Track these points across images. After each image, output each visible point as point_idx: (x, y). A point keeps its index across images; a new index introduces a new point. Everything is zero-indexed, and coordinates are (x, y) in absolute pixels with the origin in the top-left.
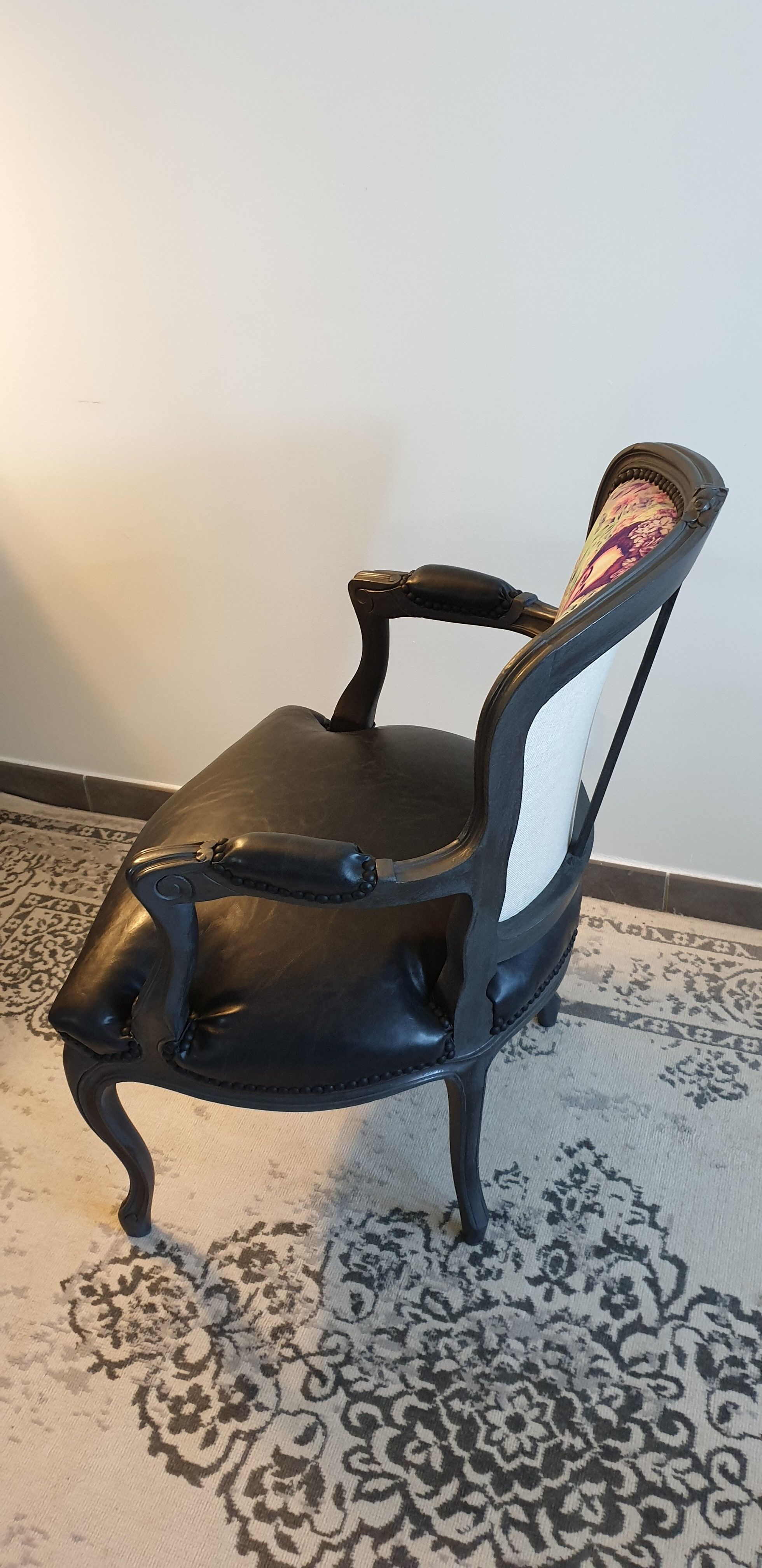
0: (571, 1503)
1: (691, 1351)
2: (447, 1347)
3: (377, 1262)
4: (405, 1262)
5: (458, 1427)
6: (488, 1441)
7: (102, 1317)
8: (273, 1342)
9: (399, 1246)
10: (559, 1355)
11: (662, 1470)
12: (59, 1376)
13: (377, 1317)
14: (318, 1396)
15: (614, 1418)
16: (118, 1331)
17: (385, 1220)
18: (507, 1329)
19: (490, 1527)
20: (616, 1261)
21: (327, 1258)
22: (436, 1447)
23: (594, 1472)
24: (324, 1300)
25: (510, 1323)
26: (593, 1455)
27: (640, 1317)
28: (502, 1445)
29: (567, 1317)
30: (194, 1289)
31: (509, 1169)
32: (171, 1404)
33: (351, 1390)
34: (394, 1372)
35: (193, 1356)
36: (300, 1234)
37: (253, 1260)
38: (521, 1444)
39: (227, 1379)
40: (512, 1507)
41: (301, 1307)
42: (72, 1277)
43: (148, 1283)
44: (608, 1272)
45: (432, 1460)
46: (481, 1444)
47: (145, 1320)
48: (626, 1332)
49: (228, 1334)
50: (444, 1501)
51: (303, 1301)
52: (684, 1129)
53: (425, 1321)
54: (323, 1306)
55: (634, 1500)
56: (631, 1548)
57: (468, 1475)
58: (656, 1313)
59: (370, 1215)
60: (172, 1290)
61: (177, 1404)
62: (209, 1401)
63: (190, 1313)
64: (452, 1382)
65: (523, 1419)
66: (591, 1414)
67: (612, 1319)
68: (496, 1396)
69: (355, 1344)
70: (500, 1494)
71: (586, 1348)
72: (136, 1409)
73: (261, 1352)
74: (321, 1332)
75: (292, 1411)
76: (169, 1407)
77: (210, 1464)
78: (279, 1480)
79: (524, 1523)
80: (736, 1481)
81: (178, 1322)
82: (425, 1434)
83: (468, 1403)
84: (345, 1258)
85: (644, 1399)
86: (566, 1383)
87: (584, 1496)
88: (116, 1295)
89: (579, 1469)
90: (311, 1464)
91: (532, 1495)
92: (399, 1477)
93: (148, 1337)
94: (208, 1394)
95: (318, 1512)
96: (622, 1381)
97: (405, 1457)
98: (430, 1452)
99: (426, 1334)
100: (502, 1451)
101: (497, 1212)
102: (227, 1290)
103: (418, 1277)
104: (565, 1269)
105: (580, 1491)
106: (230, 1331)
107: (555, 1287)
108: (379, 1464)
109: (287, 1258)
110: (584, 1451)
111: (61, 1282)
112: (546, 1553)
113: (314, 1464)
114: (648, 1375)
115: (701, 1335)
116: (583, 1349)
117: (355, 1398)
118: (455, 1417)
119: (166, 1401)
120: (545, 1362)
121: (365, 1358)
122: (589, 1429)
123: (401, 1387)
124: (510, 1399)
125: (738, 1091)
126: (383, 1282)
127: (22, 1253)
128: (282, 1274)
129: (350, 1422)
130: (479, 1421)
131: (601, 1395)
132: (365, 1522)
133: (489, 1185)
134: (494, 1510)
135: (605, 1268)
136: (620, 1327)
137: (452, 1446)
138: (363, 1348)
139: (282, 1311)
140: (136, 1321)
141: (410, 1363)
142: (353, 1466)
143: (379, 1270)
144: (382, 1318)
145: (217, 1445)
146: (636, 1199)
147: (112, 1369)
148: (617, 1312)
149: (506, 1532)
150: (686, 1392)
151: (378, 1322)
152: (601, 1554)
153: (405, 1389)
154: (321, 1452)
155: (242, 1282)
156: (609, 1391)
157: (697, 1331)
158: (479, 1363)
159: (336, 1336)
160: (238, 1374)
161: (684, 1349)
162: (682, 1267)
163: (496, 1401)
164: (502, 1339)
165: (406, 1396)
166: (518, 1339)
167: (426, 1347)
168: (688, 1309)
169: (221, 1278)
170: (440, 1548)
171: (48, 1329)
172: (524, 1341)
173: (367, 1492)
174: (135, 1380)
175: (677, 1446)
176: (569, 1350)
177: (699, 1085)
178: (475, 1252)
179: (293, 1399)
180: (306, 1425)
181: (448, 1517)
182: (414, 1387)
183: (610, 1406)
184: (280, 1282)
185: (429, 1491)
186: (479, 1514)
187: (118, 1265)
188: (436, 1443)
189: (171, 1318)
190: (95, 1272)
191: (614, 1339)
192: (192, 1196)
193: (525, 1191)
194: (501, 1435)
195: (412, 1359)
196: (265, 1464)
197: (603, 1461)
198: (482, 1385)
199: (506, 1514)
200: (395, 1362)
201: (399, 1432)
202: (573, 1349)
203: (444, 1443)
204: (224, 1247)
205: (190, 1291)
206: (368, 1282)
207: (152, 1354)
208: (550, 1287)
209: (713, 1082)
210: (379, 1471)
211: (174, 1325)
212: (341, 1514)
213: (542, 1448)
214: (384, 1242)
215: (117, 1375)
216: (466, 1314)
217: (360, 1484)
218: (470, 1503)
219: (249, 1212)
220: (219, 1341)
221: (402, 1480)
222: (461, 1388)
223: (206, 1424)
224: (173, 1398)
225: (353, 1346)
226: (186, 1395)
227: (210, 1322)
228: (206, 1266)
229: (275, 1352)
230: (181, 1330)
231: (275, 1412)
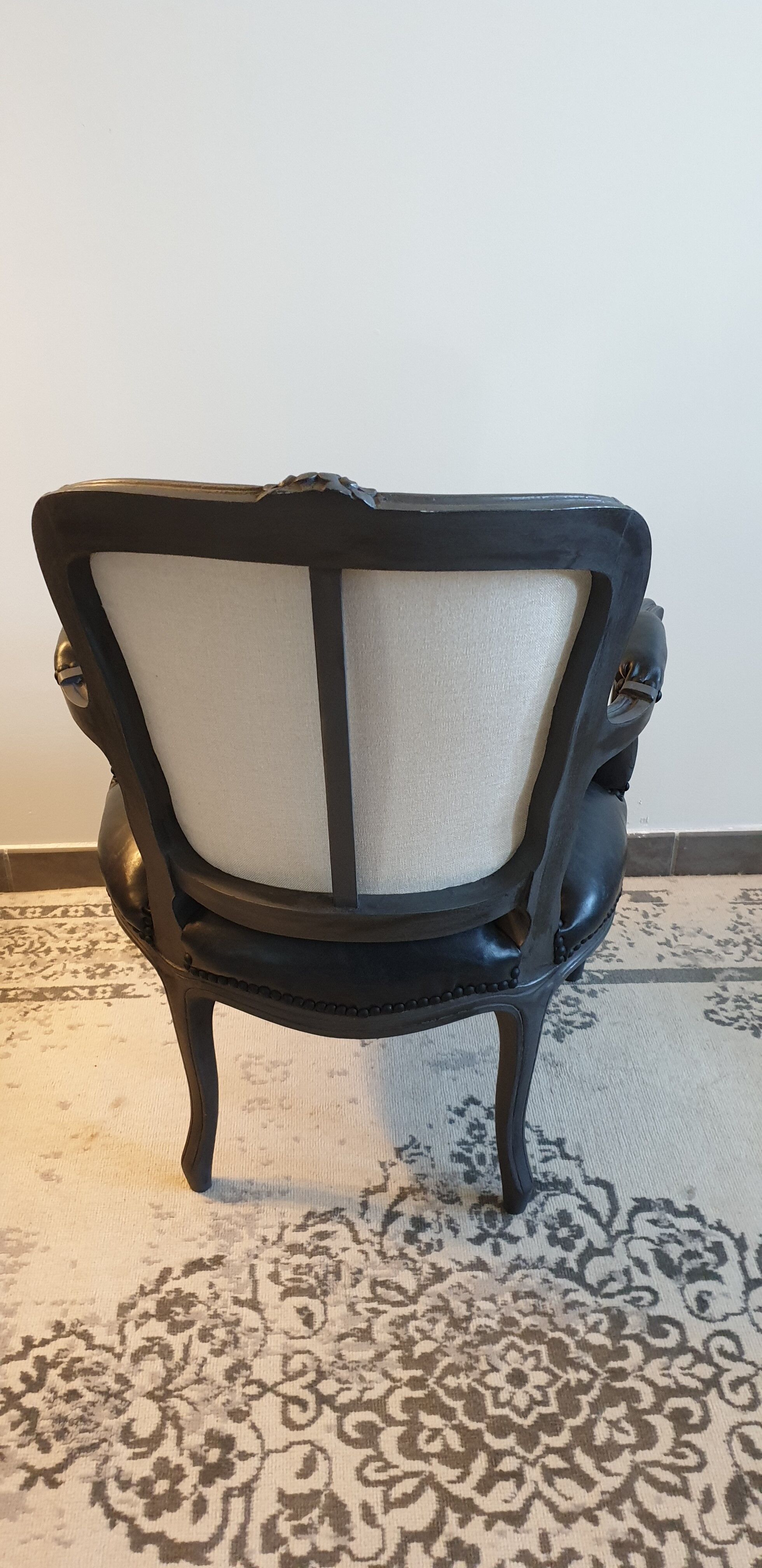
0: (601, 1434)
1: (649, 1258)
2: (418, 1330)
3: (310, 1271)
4: (340, 1262)
5: (463, 1402)
6: (498, 1404)
7: (15, 1425)
8: (231, 1384)
9: (327, 1249)
10: (531, 1301)
11: (670, 1372)
13: (334, 1324)
14: (304, 1422)
15: (607, 1342)
16: (43, 1433)
17: (302, 1228)
18: (470, 1293)
19: (534, 1485)
20: (546, 1198)
21: (255, 1282)
22: (448, 1429)
23: (610, 1397)
24: (269, 1325)
25: (470, 1287)
26: (603, 1382)
27: (590, 1243)
28: (513, 1403)
29: (523, 1265)
30: (116, 1360)
31: (407, 1143)
32: (138, 1489)
33: (337, 1404)
34: (374, 1371)
35: (143, 1430)
36: (215, 1267)
37: (172, 1309)
38: (531, 1396)
39: (194, 1440)
40: (546, 1458)
41: (247, 1339)
43: (59, 1370)
44: (543, 1211)
45: (449, 1442)
46: (491, 1411)
47: (72, 1411)
48: (583, 1260)
49: (176, 1393)
50: (479, 1478)
51: (246, 1333)
52: (555, 1064)
53: (385, 1312)
54: (271, 1331)
55: (657, 1408)
56: (673, 1453)
57: (491, 1444)
58: (603, 1235)
59: (283, 1228)
60: (91, 1369)
61: (145, 1487)
62: (183, 1470)
63: (122, 1385)
64: (438, 1362)
65: (522, 1372)
66: (584, 1345)
67: (565, 1253)
68: (487, 1359)
69: (321, 1358)
70: (531, 1452)
71: (553, 1287)
72: (98, 1510)
73: (221, 1399)
74: (279, 1358)
75: (281, 1448)
76: (137, 1493)
77: (211, 1536)
78: (296, 1523)
79: (566, 1469)
80: (737, 1357)
81: (112, 1399)
82: (432, 1421)
83: (462, 1375)
84: (274, 1277)
85: (627, 1315)
86: (548, 1325)
87: (610, 1422)
88: (24, 1396)
89: (595, 1400)
90: (324, 1493)
91: (562, 1440)
92: (422, 1472)
93: (82, 1427)
94: (178, 1463)
95: (352, 1539)
96: (600, 1306)
97: (421, 1450)
98: (444, 1436)
99: (392, 1323)
100: (515, 1409)
101: (413, 1188)
102: (156, 1348)
103: (360, 1271)
104: (501, 1220)
105: (605, 1419)
106: (177, 1390)
107: (500, 1240)
108: (397, 1467)
109: (210, 1296)
110: (592, 1381)
112: (597, 1489)
113: (328, 1491)
114: (620, 1292)
115: (652, 1241)
116: (551, 1289)
117: (343, 1410)
118: (456, 1393)
119: (132, 1489)
120: (520, 1312)
121: (339, 1368)
122: (589, 1360)
123: (388, 1384)
124: (502, 1358)
125: (588, 1019)
126: (325, 1288)
128: (211, 1312)
129: (349, 1436)
130: (481, 1389)
131: (586, 1324)
132: (407, 1529)
133: (393, 1164)
134: (531, 1468)
135: (539, 1209)
136: (576, 1257)
137: (464, 1422)
138: (332, 1359)
139: (227, 1350)
140: (59, 1415)
141: (387, 1357)
142: (370, 1479)
143: (317, 1277)
144: (339, 1322)
145: (210, 1512)
146: (540, 1138)
147: (51, 1476)
148: (567, 1245)
149: (551, 1484)
150: (661, 1295)
151: (338, 1328)
152: (649, 1469)
153: (393, 1384)
154: (330, 1477)
155: (169, 1335)
156: (592, 1319)
157: (646, 1239)
158: (456, 1334)
159: (297, 1357)
160: (205, 1430)
161: (642, 1258)
162: (608, 1186)
163: (489, 1364)
164: (470, 1304)
165: (396, 1391)
166: (485, 1299)
167: (397, 1337)
168: (630, 1221)
169: (144, 1338)
170: (493, 1525)
172: (492, 1299)
173: (396, 1499)
174: (84, 1479)
175: (674, 1346)
176: (539, 1294)
177: (551, 1022)
178: (407, 1231)
179: (277, 1434)
180: (303, 1456)
181: (489, 1492)
182: (401, 1380)
183: (598, 1331)
184: (213, 1322)
185: (460, 1474)
186: (518, 1477)
187: (13, 1363)
188: (446, 1425)
189: (102, 1399)
191: (576, 1270)
192: (74, 1264)
193: (432, 1159)
194: (508, 1394)
195: (388, 1352)
196: (273, 1512)
197: (614, 1384)
198: (469, 1354)
199: (544, 1467)
200: (371, 1361)
201: (404, 1428)
202: (542, 1291)
203: (454, 1422)
204: (133, 1306)
205: (114, 1362)
206: (310, 1292)
207: (94, 1444)
208: (495, 1241)
209: (563, 1017)
210: (400, 1474)
211: (108, 1404)
212: (377, 1532)
213: (552, 1392)
214: (310, 1249)
215: (59, 1480)
216: (424, 1292)
217: (386, 1495)
218: (505, 1470)
219: (148, 1261)
220: (168, 1404)
221: (427, 1474)
222: (449, 1364)
223: (189, 1496)
224: (138, 1482)
225: (320, 1361)
226: (152, 1473)
227: (150, 1388)
228: (121, 1331)
229: (238, 1394)
230: (119, 1406)
231: (263, 1455)
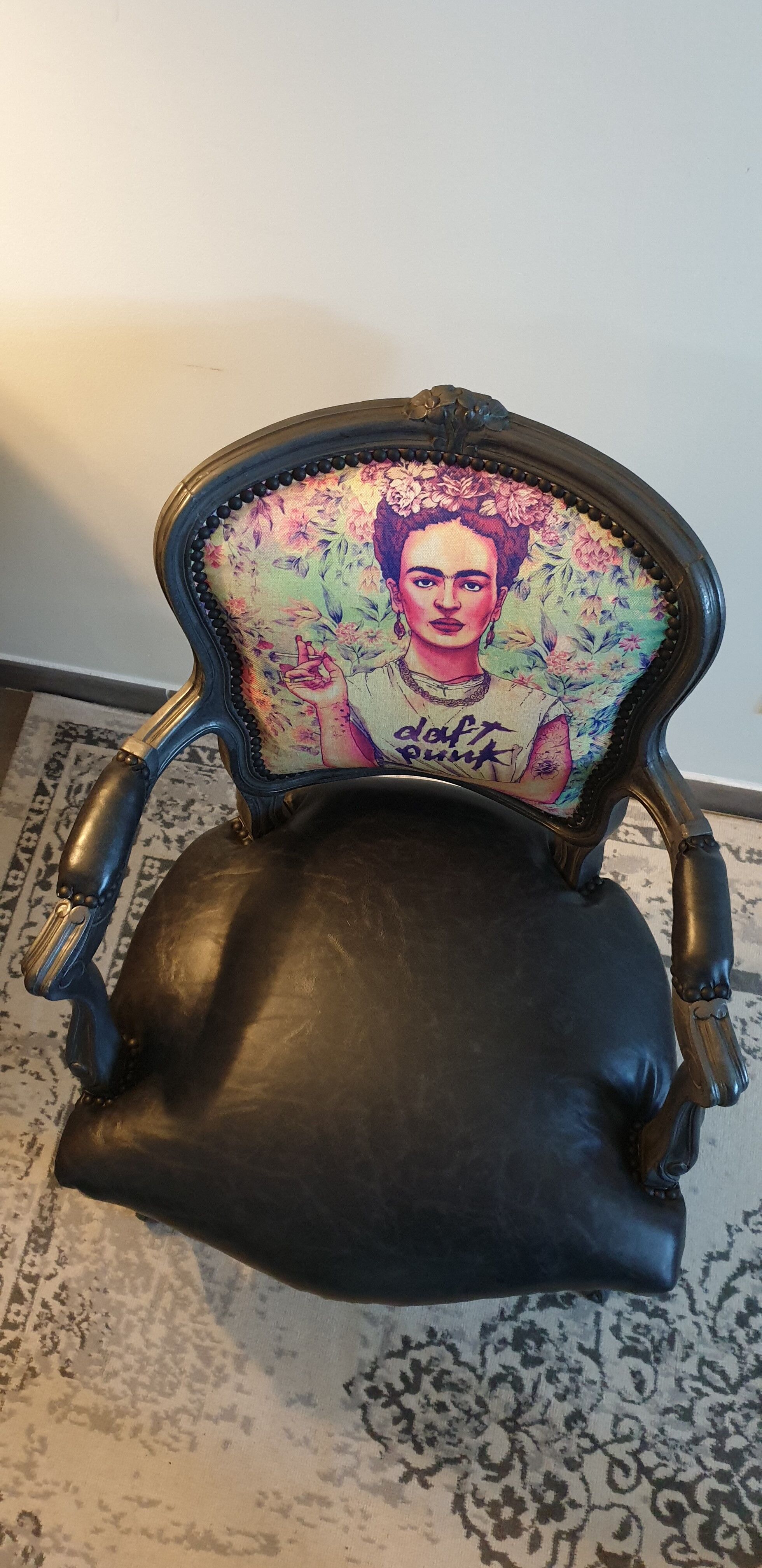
2: (733, 1422)
3: (648, 1333)
4: (675, 1330)
7: (396, 1421)
8: (569, 1432)
9: (665, 1312)
12: (374, 1490)
13: (661, 1395)
14: (625, 1488)
21: (599, 1332)
22: (743, 1530)
24: (606, 1380)
30: (478, 1381)
31: (757, 1209)
32: (489, 1509)
33: (654, 1477)
34: (689, 1454)
35: (496, 1456)
36: (566, 1306)
37: (527, 1341)
39: (536, 1478)
41: (586, 1391)
42: (354, 1378)
43: (431, 1378)
45: (742, 1543)
47: (440, 1421)
51: (586, 1383)
53: (707, 1395)
54: (607, 1387)
60: (456, 1385)
61: (494, 1509)
62: (525, 1503)
63: (481, 1408)
64: (745, 1461)
69: (647, 1428)
72: (457, 1518)
73: (560, 1444)
74: (611, 1417)
75: (603, 1506)
76: (488, 1513)
81: (472, 1419)
82: (731, 1518)
84: (616, 1330)
88: (403, 1395)
90: (633, 1558)
92: (715, 1563)
93: (448, 1440)
94: (521, 1495)
97: (717, 1542)
98: (738, 1535)
99: (711, 1409)
101: (754, 1263)
102: (510, 1378)
106: (524, 1424)
108: (695, 1552)
109: (560, 1336)
111: (344, 1386)
113: (637, 1558)
117: (660, 1485)
118: (755, 1497)
119: (484, 1507)
121: (660, 1442)
123: (698, 1470)
126: (658, 1355)
127: (294, 1354)
128: (559, 1355)
129: (661, 1512)
133: (740, 1230)
138: (656, 1432)
139: (569, 1397)
140: (431, 1422)
141: (702, 1443)
142: (672, 1557)
143: (652, 1340)
144: (666, 1395)
145: (544, 1548)
147: (423, 1477)
151: (664, 1401)
153: (702, 1471)
154: (640, 1545)
155: (522, 1368)
159: (626, 1420)
160: (544, 1471)
165: (706, 1479)
167: (714, 1425)
169: (500, 1365)
171: (349, 1441)
174: (448, 1487)
178: (740, 1312)
179: (602, 1494)
180: (621, 1519)
182: (711, 1469)
184: (559, 1364)
187: (394, 1359)
188: (742, 1526)
189: (465, 1417)
190: (374, 1370)
195: (703, 1438)
200: (688, 1443)
201: (707, 1518)
203: (749, 1525)
204: (494, 1328)
205: (474, 1382)
206: (644, 1356)
207: (457, 1458)
211: (469, 1425)
214: (650, 1309)
215: (429, 1483)
216: (744, 1384)
220: (517, 1437)
221: (719, 1566)
222: (755, 1466)
223: (528, 1528)
224: (489, 1502)
225: (645, 1431)
226: (500, 1499)
227: (502, 1416)
228: (482, 1353)
229: (574, 1443)
230: (478, 1429)
231: (588, 1509)
